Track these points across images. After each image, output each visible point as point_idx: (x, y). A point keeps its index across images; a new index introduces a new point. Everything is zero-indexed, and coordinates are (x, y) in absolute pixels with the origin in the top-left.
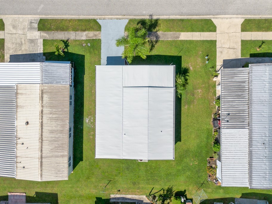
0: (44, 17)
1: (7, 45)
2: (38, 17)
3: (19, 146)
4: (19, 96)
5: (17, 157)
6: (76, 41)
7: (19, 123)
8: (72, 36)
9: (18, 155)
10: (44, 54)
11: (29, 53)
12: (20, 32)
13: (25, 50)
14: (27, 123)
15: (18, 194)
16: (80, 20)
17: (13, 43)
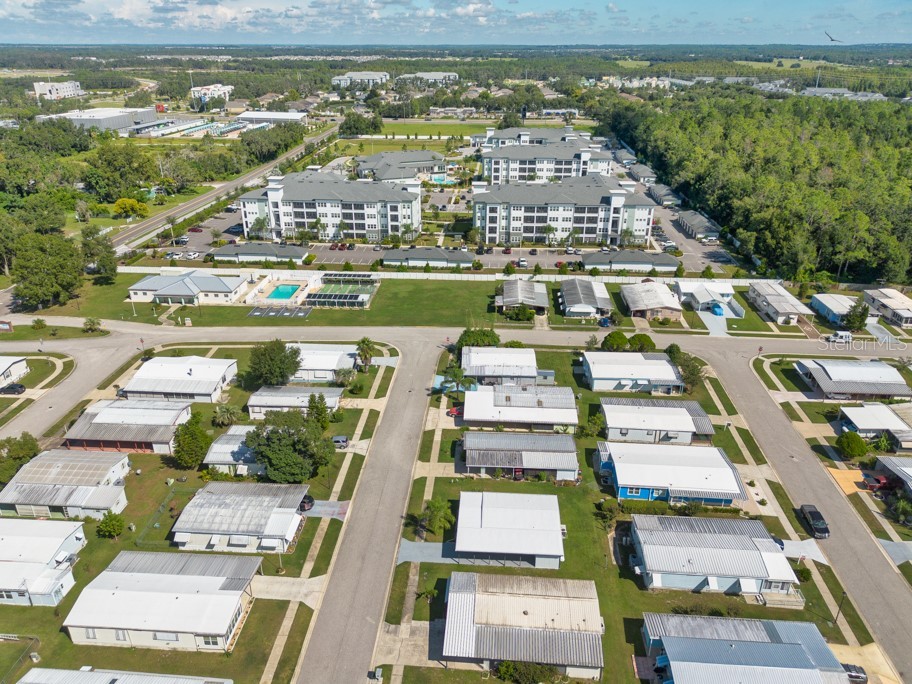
0: (382, 618)
1: (414, 662)
2: (382, 623)
3: (556, 625)
4: (490, 622)
5: (572, 630)
6: (419, 586)
7: (526, 623)
8: (412, 588)
9: (569, 628)
10: (431, 620)
11: (428, 638)
12: (398, 645)
13: (423, 641)
14: (525, 613)
15: (634, 663)
16: (394, 581)
17: (412, 655)
